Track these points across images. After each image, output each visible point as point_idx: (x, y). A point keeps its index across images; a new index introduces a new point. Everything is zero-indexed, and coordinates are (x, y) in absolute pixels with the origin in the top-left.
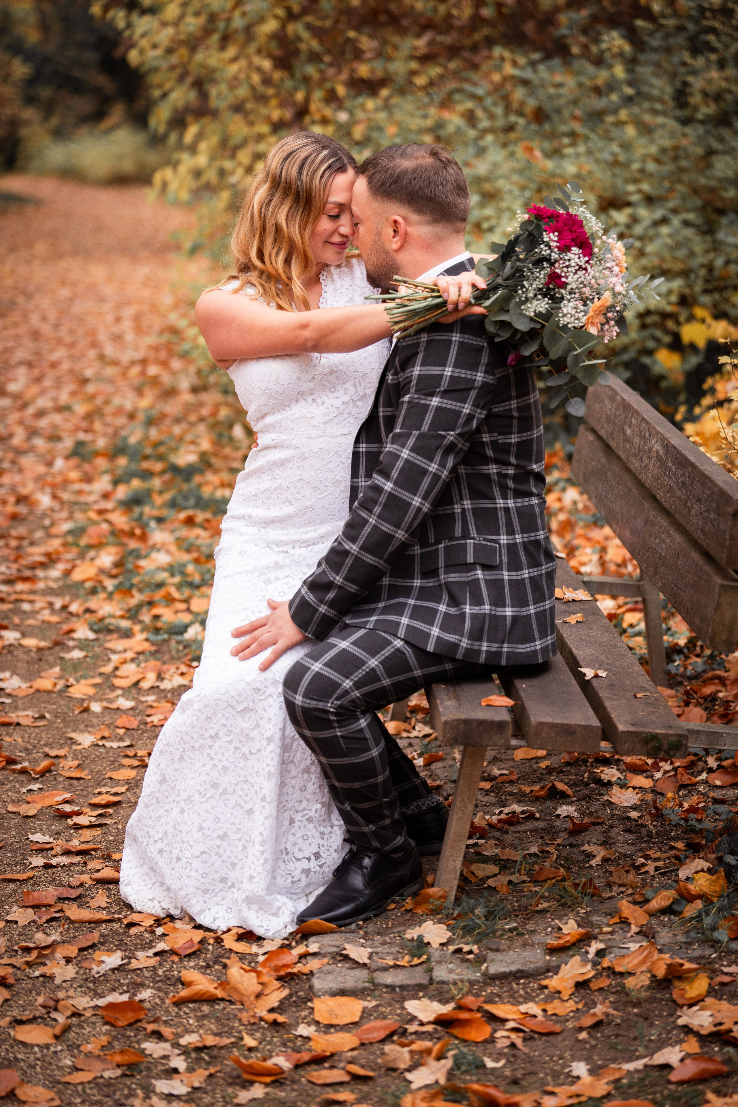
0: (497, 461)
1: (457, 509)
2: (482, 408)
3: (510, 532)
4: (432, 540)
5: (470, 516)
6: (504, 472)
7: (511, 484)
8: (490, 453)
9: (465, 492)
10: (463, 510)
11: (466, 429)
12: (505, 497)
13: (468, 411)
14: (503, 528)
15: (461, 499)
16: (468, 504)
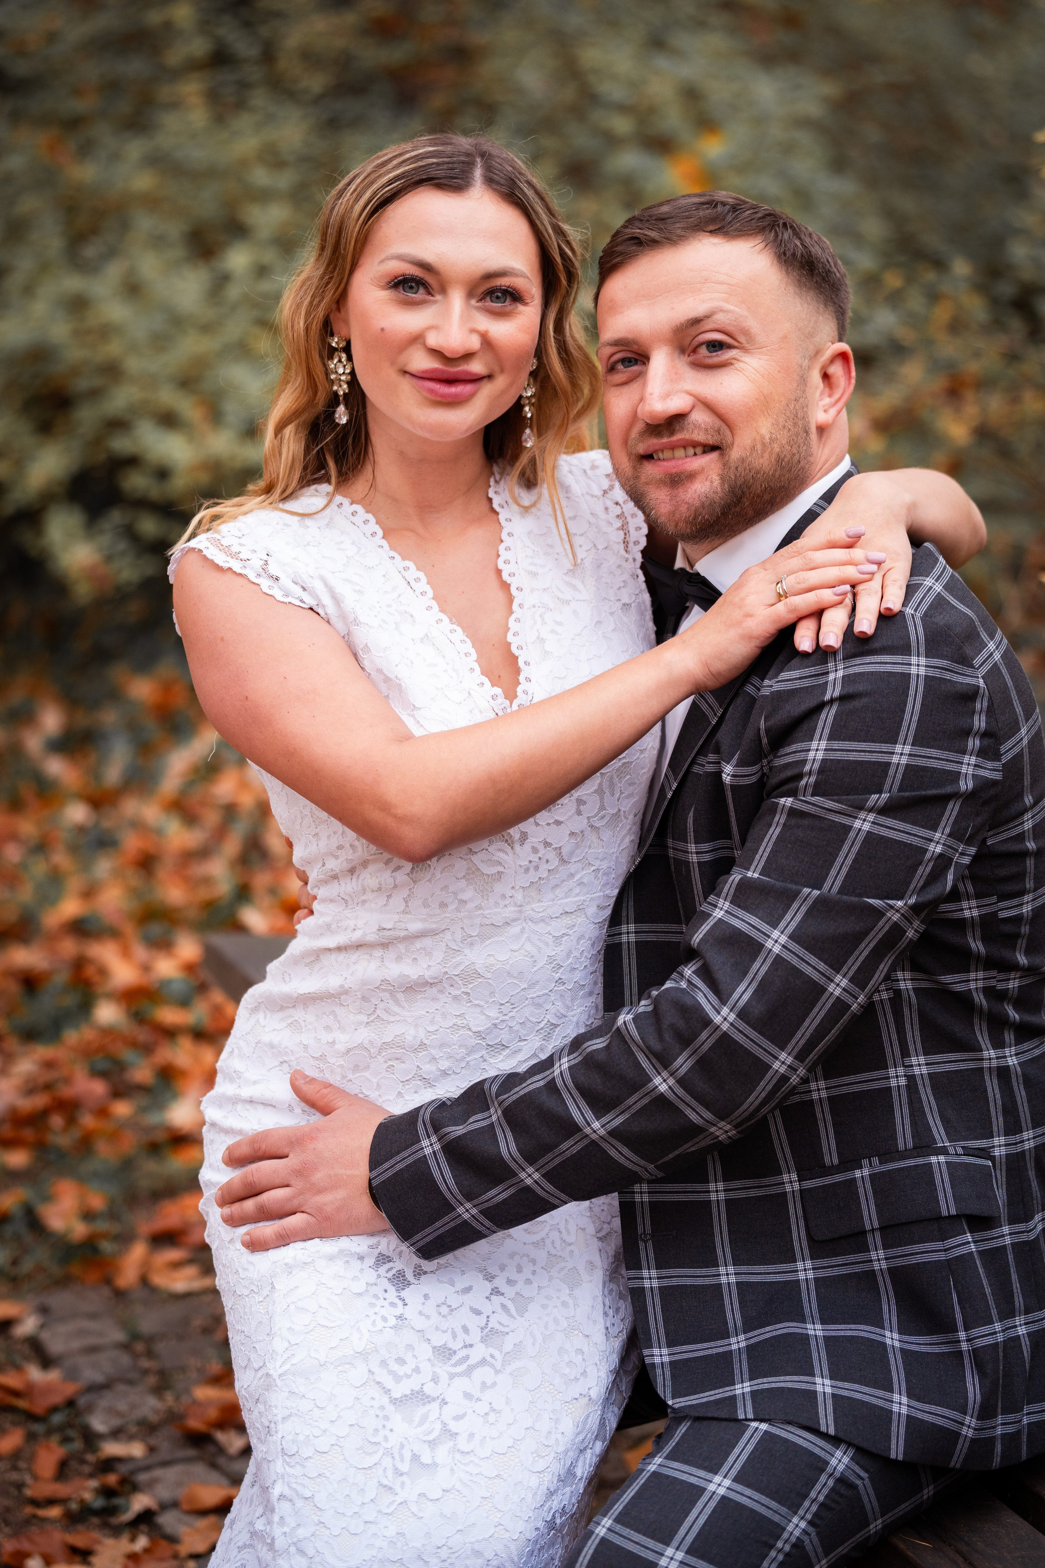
0: (990, 963)
1: (896, 1078)
2: (969, 842)
3: (1013, 1128)
4: (831, 1158)
5: (927, 1095)
6: (1000, 986)
7: (1013, 1014)
8: (977, 945)
9: (914, 1036)
10: (911, 1079)
11: (932, 893)
12: (999, 1044)
13: (939, 849)
14: (998, 1121)
15: (905, 1054)
16: (920, 1065)
